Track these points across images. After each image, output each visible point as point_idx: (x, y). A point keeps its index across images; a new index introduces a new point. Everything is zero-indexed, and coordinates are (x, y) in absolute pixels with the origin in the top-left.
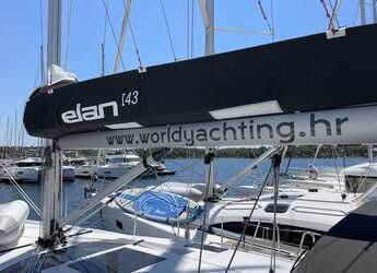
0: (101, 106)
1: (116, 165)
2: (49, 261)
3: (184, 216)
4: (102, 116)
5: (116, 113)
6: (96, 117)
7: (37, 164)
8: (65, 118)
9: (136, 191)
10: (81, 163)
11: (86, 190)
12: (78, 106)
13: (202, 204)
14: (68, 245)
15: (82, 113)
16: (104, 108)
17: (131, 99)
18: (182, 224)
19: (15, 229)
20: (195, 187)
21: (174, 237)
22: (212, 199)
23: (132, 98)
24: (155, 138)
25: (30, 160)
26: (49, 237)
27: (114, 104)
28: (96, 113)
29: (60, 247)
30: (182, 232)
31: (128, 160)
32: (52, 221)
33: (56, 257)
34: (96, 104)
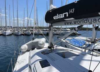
0: (63, 14)
1: (64, 32)
2: (50, 51)
3: (84, 46)
4: (63, 17)
5: (67, 16)
6: (62, 17)
7: (47, 31)
8: (54, 18)
9: (70, 38)
10: (56, 31)
11: (58, 37)
12: (58, 14)
13: (90, 43)
14: (54, 49)
15: (58, 16)
16: (64, 15)
17: (72, 11)
18: (84, 48)
19: (43, 44)
20: (88, 38)
21: (81, 51)
22: (94, 42)
24: (78, 22)
25: (45, 30)
26: (50, 46)
27: (67, 13)
28: (62, 16)
29: (53, 49)
30: (84, 50)
31: (68, 30)
32: (51, 43)
33: (52, 51)
34: (62, 13)
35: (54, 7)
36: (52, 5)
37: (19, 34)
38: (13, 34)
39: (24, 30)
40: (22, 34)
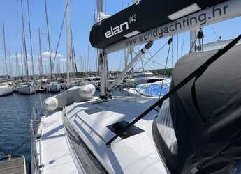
0: (121, 25)
4: (122, 30)
5: (127, 28)
6: (120, 32)
8: (107, 36)
12: (112, 27)
15: (113, 31)
23: (134, 18)
26: (105, 95)
27: (126, 23)
28: (119, 29)
32: (105, 88)
34: (119, 25)
35: (105, 15)
36: (101, 13)
37: (32, 90)
38: (14, 92)
39: (43, 80)
40: (39, 92)
